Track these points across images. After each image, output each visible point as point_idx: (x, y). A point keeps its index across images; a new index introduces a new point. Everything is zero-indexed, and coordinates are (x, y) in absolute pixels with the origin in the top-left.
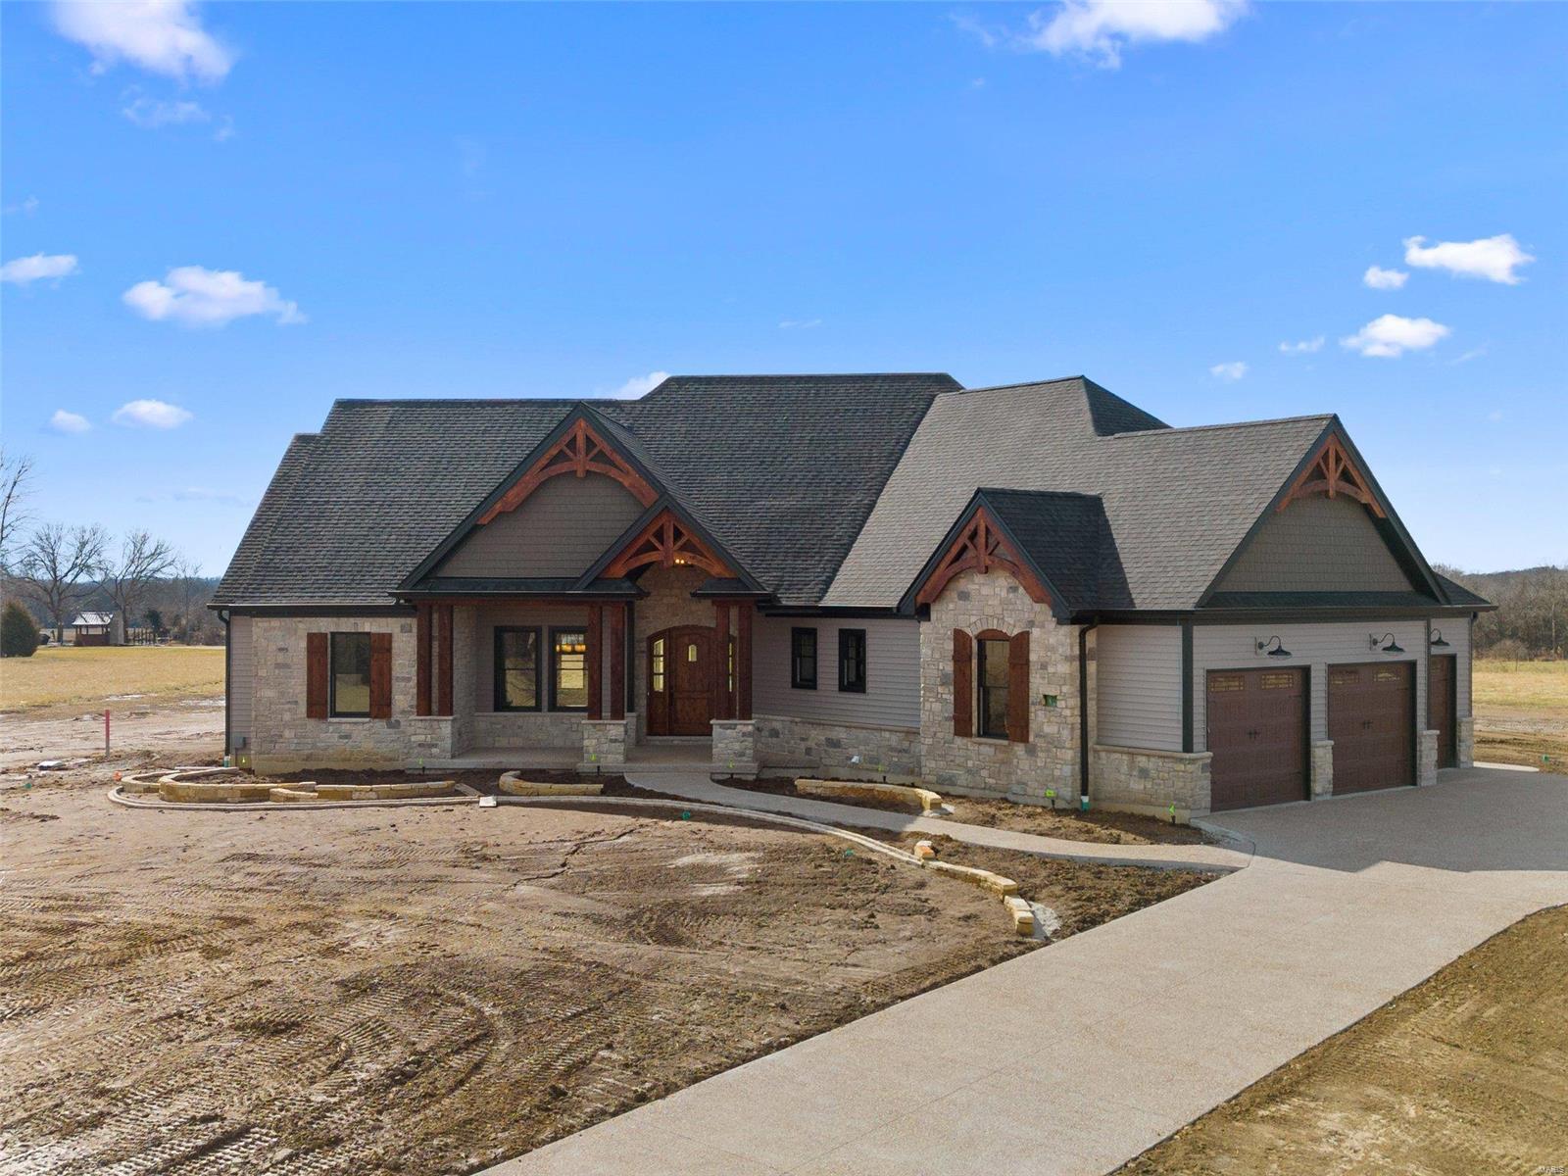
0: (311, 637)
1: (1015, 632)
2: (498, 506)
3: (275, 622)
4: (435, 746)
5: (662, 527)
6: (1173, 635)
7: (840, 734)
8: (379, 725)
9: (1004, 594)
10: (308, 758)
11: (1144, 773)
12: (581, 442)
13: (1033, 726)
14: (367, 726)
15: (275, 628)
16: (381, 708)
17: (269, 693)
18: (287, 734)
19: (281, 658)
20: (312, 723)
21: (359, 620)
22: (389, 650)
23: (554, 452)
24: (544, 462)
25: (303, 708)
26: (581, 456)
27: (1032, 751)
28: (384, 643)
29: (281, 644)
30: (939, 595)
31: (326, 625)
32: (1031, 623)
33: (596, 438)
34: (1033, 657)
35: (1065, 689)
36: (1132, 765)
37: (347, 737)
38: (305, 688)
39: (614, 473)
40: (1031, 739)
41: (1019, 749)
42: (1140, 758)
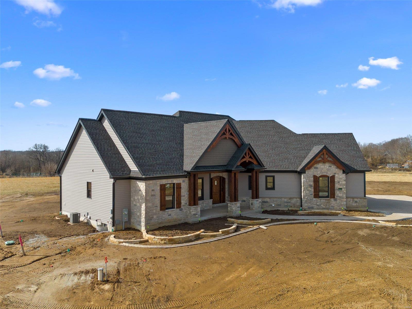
0: (161, 186)
1: (331, 175)
2: (212, 147)
4: (197, 214)
7: (268, 200)
8: (178, 210)
10: (160, 223)
11: (356, 202)
12: (227, 130)
13: (336, 195)
15: (151, 184)
16: (179, 205)
19: (153, 193)
20: (161, 212)
21: (173, 179)
24: (221, 135)
25: (159, 208)
26: (228, 133)
27: (336, 200)
28: (179, 186)
29: (153, 189)
34: (336, 180)
36: (353, 201)
37: (170, 215)
40: (335, 197)
41: (332, 200)
42: (355, 199)
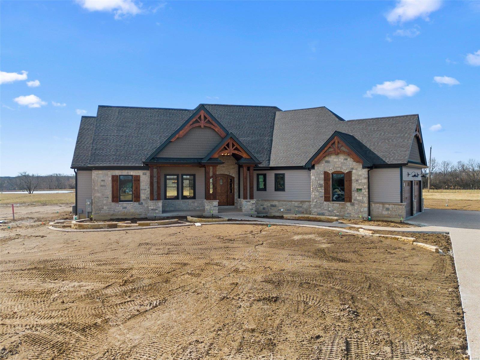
0: (113, 177)
1: (346, 171)
2: (177, 136)
3: (100, 172)
4: (157, 210)
5: (229, 143)
6: (398, 170)
7: (276, 203)
8: (136, 204)
9: (342, 161)
10: (112, 215)
11: (388, 209)
12: (202, 117)
13: (353, 198)
14: (132, 204)
15: (100, 174)
16: (137, 198)
17: (99, 195)
18: (105, 208)
19: (102, 183)
20: (113, 204)
21: (129, 171)
22: (139, 180)
23: (194, 120)
24: (191, 123)
25: (110, 199)
26: (203, 121)
27: (353, 205)
28: (137, 179)
29: (103, 179)
30: (318, 162)
31: (117, 173)
32: (353, 169)
33: (207, 116)
34: (353, 178)
35: (365, 187)
36: (383, 207)
37: (125, 208)
38: (111, 193)
39: (212, 127)
40: (353, 201)
41: (348, 204)
42: (386, 205)
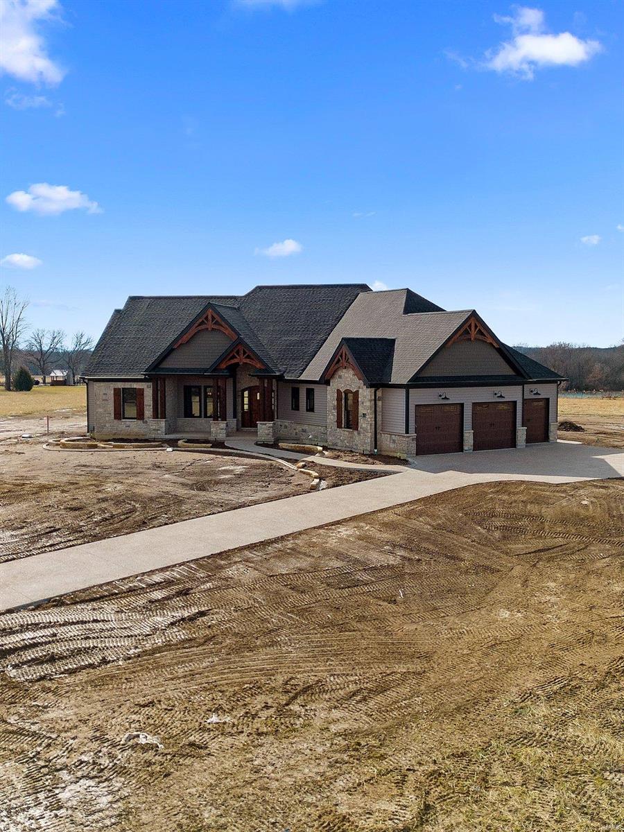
1: (355, 391)
2: (180, 342)
3: (102, 384)
5: (238, 350)
6: (403, 391)
7: (306, 427)
8: (140, 422)
9: (351, 377)
10: (115, 434)
11: (394, 441)
12: (210, 317)
13: (360, 425)
14: (136, 423)
15: (102, 387)
16: (140, 416)
17: (101, 410)
18: (107, 425)
19: (104, 397)
20: (116, 421)
21: (132, 384)
22: (143, 395)
23: (200, 321)
24: (196, 325)
25: (113, 416)
27: (359, 433)
28: (141, 392)
29: (104, 392)
30: (332, 376)
31: (120, 385)
32: (359, 387)
33: (215, 316)
34: (360, 399)
35: (369, 411)
36: (390, 438)
37: (129, 426)
38: (113, 408)
39: (222, 329)
40: (359, 429)
41: (356, 432)
42: (393, 436)
